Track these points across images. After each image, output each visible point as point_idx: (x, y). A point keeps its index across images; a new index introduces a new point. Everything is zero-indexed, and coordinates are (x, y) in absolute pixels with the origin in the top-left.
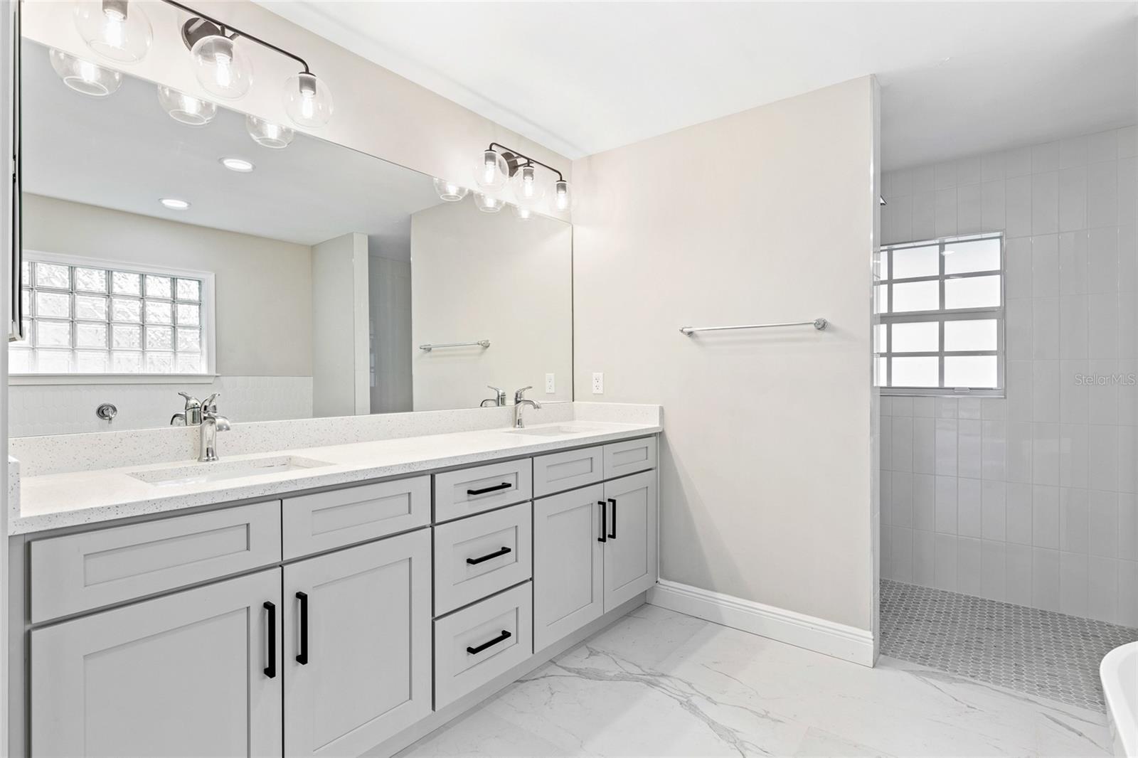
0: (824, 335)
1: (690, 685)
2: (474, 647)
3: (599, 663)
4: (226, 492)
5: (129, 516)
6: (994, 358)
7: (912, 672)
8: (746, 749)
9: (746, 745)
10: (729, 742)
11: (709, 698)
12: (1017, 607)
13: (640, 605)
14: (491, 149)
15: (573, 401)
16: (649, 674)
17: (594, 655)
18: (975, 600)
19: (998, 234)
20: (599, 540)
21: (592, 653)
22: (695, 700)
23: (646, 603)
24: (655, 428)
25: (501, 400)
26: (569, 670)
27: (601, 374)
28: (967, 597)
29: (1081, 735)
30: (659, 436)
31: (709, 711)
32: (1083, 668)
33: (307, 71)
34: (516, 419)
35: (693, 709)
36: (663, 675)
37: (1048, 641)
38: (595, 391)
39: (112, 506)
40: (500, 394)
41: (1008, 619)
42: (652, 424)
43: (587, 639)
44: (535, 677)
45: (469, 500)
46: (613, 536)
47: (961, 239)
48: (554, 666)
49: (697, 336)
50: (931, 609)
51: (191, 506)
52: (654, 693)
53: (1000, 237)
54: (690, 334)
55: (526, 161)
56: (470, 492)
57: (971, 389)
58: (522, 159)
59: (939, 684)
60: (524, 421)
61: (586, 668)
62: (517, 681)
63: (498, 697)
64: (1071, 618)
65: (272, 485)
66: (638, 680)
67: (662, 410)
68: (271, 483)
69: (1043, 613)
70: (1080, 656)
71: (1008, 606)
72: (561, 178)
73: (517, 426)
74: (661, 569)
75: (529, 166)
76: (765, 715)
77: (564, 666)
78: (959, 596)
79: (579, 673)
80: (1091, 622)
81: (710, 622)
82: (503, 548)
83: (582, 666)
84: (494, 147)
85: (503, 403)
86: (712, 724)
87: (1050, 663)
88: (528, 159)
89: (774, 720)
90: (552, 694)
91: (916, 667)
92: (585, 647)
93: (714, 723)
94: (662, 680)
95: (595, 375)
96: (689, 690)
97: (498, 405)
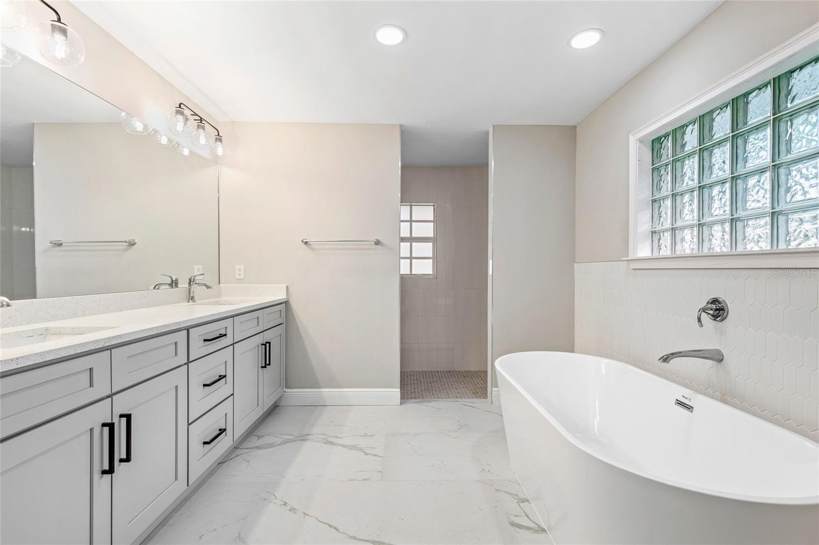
0: (379, 247)
1: (324, 434)
2: (208, 440)
3: (267, 440)
4: (83, 344)
5: (25, 365)
6: (431, 260)
7: (415, 403)
8: (364, 450)
9: (364, 448)
10: (355, 450)
11: (336, 437)
12: (440, 371)
13: (274, 409)
14: (180, 107)
15: (219, 284)
16: (299, 437)
17: (261, 438)
18: (426, 372)
19: (432, 204)
20: (262, 367)
21: (259, 437)
22: (330, 439)
23: (276, 406)
24: (283, 299)
25: (174, 284)
26: (251, 448)
27: (243, 266)
28: (422, 371)
29: (474, 407)
30: (286, 303)
31: (340, 441)
32: (466, 387)
33: (59, 20)
34: (189, 296)
35: (331, 443)
36: (307, 435)
37: (454, 381)
38: (237, 277)
39: (14, 358)
40: (174, 279)
41: (439, 376)
42: (281, 296)
43: (252, 431)
44: (232, 457)
45: (204, 346)
46: (269, 364)
47: (420, 204)
48: (238, 450)
49: (310, 245)
50: (411, 380)
51: (63, 356)
52: (308, 443)
53: (434, 206)
54: (306, 243)
55: (199, 119)
56: (205, 340)
57: (423, 274)
58: (197, 117)
59: (426, 404)
60: (196, 298)
61: (261, 445)
62: (219, 464)
63: (212, 475)
64: (459, 371)
65: (109, 339)
66: (295, 441)
67: (287, 288)
68: (108, 338)
69: (450, 372)
70: (465, 384)
71: (438, 372)
72: (219, 134)
73: (191, 301)
74: (287, 382)
75: (201, 122)
76: (366, 435)
77: (246, 447)
78: (419, 372)
79: (258, 448)
80: (465, 371)
81: (317, 406)
82: (220, 376)
83: (256, 445)
84: (182, 106)
85: (176, 286)
86: (344, 446)
87: (456, 389)
88: (201, 118)
89: (370, 436)
90: (248, 462)
91: (414, 400)
92: (252, 436)
93: (344, 445)
94: (307, 437)
95: (237, 267)
96: (324, 437)
97: (172, 287)
